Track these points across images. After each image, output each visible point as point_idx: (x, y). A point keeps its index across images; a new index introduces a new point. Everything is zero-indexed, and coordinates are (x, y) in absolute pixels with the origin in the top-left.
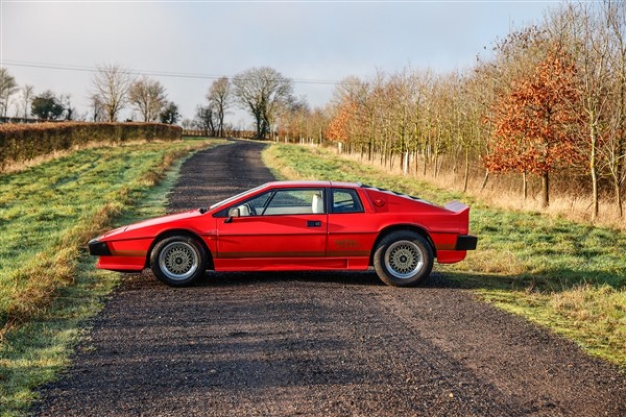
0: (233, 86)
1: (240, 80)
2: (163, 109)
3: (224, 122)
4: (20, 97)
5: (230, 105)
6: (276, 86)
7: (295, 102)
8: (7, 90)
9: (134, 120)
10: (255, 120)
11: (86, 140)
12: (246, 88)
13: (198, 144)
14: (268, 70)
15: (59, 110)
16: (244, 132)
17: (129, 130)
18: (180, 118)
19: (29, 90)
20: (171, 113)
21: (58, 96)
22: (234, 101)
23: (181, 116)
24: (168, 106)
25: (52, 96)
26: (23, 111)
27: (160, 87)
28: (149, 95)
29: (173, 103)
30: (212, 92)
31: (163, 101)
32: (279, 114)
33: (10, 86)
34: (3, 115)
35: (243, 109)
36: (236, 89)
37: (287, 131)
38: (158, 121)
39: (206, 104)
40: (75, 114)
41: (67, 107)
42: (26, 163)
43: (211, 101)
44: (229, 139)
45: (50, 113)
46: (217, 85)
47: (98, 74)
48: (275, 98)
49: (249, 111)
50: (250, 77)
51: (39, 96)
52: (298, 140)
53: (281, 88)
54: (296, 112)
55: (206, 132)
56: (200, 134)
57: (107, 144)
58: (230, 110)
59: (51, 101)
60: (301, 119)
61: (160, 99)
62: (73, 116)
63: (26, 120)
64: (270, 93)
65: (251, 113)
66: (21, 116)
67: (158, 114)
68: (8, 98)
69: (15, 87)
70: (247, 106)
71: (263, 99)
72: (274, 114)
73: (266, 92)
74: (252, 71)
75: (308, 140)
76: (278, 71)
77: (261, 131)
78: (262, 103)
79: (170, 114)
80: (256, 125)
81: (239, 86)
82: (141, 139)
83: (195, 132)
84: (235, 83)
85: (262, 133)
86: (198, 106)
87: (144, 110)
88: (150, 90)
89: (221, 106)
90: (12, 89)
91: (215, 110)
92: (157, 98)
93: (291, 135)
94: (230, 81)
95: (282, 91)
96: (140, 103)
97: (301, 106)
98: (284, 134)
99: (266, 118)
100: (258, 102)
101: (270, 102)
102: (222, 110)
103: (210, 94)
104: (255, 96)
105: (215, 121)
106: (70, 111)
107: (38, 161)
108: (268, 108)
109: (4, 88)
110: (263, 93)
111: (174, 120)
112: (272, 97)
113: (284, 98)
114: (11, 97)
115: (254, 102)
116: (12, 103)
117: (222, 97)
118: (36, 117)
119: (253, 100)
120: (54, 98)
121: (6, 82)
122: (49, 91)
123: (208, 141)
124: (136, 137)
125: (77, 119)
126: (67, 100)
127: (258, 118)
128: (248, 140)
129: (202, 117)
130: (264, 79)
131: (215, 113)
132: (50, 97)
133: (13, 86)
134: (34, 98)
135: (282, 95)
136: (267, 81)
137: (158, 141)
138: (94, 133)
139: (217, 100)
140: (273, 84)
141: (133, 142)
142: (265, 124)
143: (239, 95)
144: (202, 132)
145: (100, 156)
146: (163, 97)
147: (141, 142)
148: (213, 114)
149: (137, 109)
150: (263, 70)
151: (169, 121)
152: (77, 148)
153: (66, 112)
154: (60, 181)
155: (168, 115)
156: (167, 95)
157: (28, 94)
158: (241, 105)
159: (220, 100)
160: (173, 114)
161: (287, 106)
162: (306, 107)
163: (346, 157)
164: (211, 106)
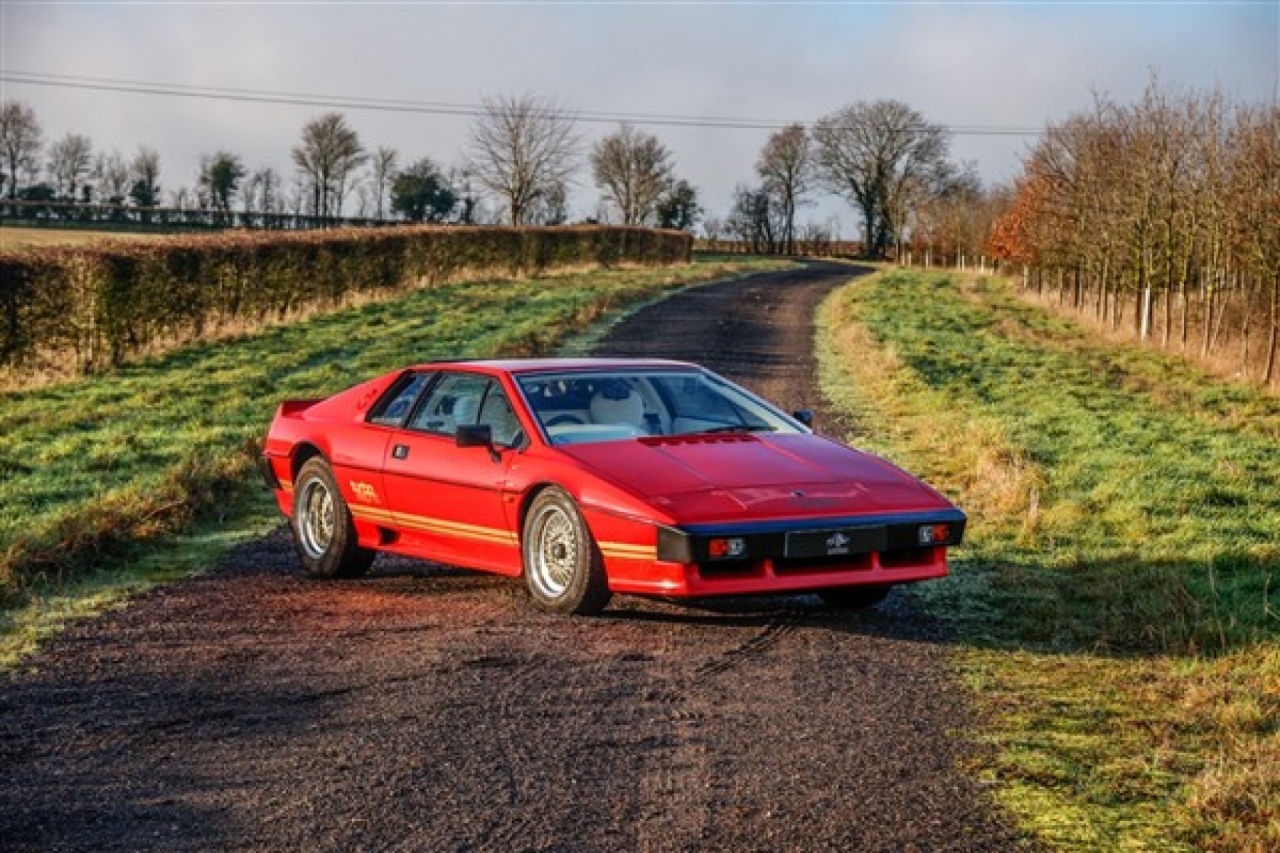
0: (815, 145)
1: (830, 131)
2: (664, 196)
3: (796, 222)
4: (368, 174)
5: (808, 185)
6: (909, 141)
7: (951, 177)
8: (341, 160)
9: (602, 221)
10: (863, 218)
12: (843, 148)
14: (891, 107)
15: (446, 202)
16: (838, 243)
18: (699, 215)
19: (387, 159)
20: (681, 205)
21: (445, 171)
22: (818, 177)
23: (701, 210)
24: (675, 187)
25: (434, 171)
26: (375, 204)
27: (657, 147)
28: (633, 166)
29: (684, 183)
30: (769, 158)
31: (663, 178)
32: (913, 204)
33: (348, 151)
34: (334, 214)
35: (836, 193)
36: (821, 151)
37: (929, 240)
38: (652, 222)
39: (756, 184)
40: (481, 208)
41: (464, 195)
43: (767, 178)
44: (802, 258)
45: (428, 208)
46: (779, 144)
47: (488, 122)
48: (907, 169)
49: (850, 197)
50: (853, 121)
51: (406, 173)
52: (952, 261)
53: (920, 147)
54: (954, 200)
55: (756, 243)
56: (743, 250)
58: (808, 195)
59: (432, 183)
60: (960, 213)
61: (658, 175)
62: (476, 213)
63: (379, 223)
64: (895, 157)
65: (853, 202)
66: (370, 214)
67: (653, 205)
68: (344, 177)
69: (358, 155)
70: (844, 187)
71: (881, 173)
72: (904, 204)
73: (887, 156)
74: (857, 111)
75: (973, 261)
76: (914, 109)
77: (874, 240)
78: (877, 180)
79: (679, 207)
80: (864, 228)
81: (828, 144)
82: (588, 261)
83: (732, 244)
84: (820, 139)
85: (878, 247)
86: (737, 188)
87: (623, 198)
88: (637, 154)
89: (789, 188)
90: (351, 158)
91: (776, 198)
92: (652, 173)
93: (937, 249)
94: (808, 133)
95: (921, 153)
96: (614, 185)
97: (965, 184)
98: (923, 248)
99: (885, 213)
100: (868, 179)
101: (896, 178)
102: (790, 196)
103: (764, 163)
104: (862, 166)
105: (776, 220)
106: (470, 203)
108: (891, 188)
109: (337, 157)
110: (879, 158)
111: (687, 220)
112: (900, 166)
113: (928, 167)
114: (351, 175)
115: (860, 178)
116: (352, 188)
117: (789, 169)
118: (401, 216)
119: (858, 173)
120: (438, 175)
121: (341, 142)
122: (427, 161)
124: (574, 257)
125: (485, 221)
126: (465, 181)
127: (869, 213)
128: (843, 261)
129: (748, 212)
130: (883, 128)
131: (775, 204)
132: (429, 174)
133: (354, 152)
134: (396, 177)
135: (923, 161)
136: (890, 131)
137: (627, 265)
138: (471, 250)
139: (780, 175)
140: (903, 138)
141: (569, 270)
142: (883, 227)
143: (829, 164)
144: (746, 243)
146: (663, 171)
147: (586, 268)
148: (770, 206)
149: (608, 198)
150: (881, 109)
151: (675, 223)
152: (425, 284)
153: (461, 205)
155: (675, 208)
156: (672, 165)
157: (384, 167)
158: (833, 185)
159: (786, 174)
160: (686, 207)
161: (933, 186)
162: (976, 188)
163: (1031, 299)
164: (768, 188)
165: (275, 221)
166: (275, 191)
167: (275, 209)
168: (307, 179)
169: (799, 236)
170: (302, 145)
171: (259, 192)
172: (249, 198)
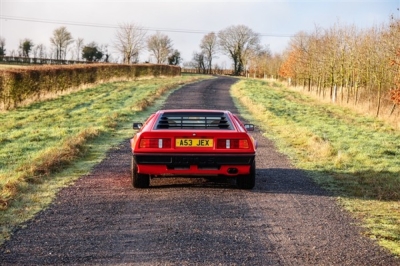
0: (218, 39)
1: (223, 34)
2: (170, 55)
3: (212, 63)
4: (74, 46)
5: (216, 52)
6: (248, 38)
7: (261, 49)
8: (66, 42)
9: (150, 62)
10: (234, 62)
11: (109, 76)
12: (227, 40)
13: (188, 79)
14: (242, 27)
15: (100, 55)
16: (225, 70)
17: (140, 70)
18: (181, 61)
19: (81, 41)
20: (174, 59)
21: (99, 46)
22: (219, 49)
23: (182, 59)
24: (174, 52)
25: (96, 45)
26: (77, 56)
27: (168, 39)
28: (160, 45)
29: (177, 50)
30: (204, 43)
31: (170, 49)
32: (250, 58)
33: (68, 39)
34: (63, 59)
35: (225, 54)
36: (220, 41)
37: (255, 70)
38: (166, 63)
39: (199, 51)
40: (111, 58)
41: (106, 53)
42: (59, 93)
43: (203, 49)
44: (215, 75)
45: (94, 57)
46: (207, 38)
48: (248, 47)
49: (229, 56)
50: (230, 32)
51: (87, 46)
52: (262, 76)
53: (252, 40)
54: (263, 56)
55: (200, 70)
56: (196, 72)
57: (124, 79)
58: (216, 55)
59: (95, 49)
60: (265, 61)
61: (168, 48)
62: (109, 59)
63: (78, 62)
64: (244, 43)
65: (231, 57)
67: (167, 58)
68: (66, 47)
70: (227, 53)
71: (239, 48)
72: (246, 58)
73: (241, 43)
74: (231, 28)
75: (269, 76)
76: (249, 28)
78: (238, 50)
80: (234, 65)
81: (222, 39)
82: (150, 75)
83: (192, 70)
84: (219, 37)
85: (238, 71)
86: (194, 52)
87: (157, 55)
88: (161, 41)
89: (210, 52)
90: (69, 41)
91: (206, 55)
92: (166, 47)
93: (258, 72)
94: (216, 35)
95: (252, 42)
96: (154, 51)
97: (266, 52)
98: (253, 72)
99: (241, 61)
100: (235, 50)
101: (244, 50)
102: (210, 55)
103: (202, 44)
104: (233, 46)
105: (206, 62)
106: (107, 56)
107: (68, 92)
108: (242, 54)
109: (64, 41)
110: (239, 43)
111: (177, 62)
112: (245, 46)
113: (254, 47)
114: (69, 46)
116: (69, 51)
117: (210, 46)
118: (85, 60)
119: (232, 48)
120: (97, 47)
121: (65, 36)
122: (93, 42)
123: (197, 77)
124: (146, 74)
125: (112, 61)
126: (106, 49)
128: (228, 76)
129: (197, 60)
130: (240, 34)
131: (206, 58)
132: (94, 46)
133: (70, 39)
134: (84, 47)
135: (253, 44)
136: (242, 35)
137: (163, 77)
138: (115, 72)
139: (207, 48)
140: (246, 37)
141: (145, 78)
142: (240, 65)
143: (223, 45)
144: (197, 70)
145: (116, 87)
146: (170, 46)
147: (150, 77)
148: (204, 58)
149: (152, 55)
150: (239, 28)
151: (174, 63)
152: (102, 82)
153: (105, 57)
154: (77, 107)
157: (80, 44)
158: (224, 52)
159: (209, 48)
160: (177, 58)
161: (256, 52)
162: (269, 53)
163: (293, 89)
164: (204, 52)
165: (44, 61)
166: (44, 51)
167: (44, 57)
168: (54, 47)
169: (213, 68)
170: (53, 36)
171: (38, 51)
172: (35, 54)
